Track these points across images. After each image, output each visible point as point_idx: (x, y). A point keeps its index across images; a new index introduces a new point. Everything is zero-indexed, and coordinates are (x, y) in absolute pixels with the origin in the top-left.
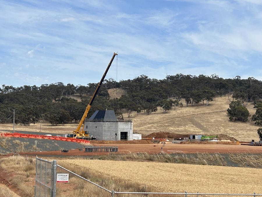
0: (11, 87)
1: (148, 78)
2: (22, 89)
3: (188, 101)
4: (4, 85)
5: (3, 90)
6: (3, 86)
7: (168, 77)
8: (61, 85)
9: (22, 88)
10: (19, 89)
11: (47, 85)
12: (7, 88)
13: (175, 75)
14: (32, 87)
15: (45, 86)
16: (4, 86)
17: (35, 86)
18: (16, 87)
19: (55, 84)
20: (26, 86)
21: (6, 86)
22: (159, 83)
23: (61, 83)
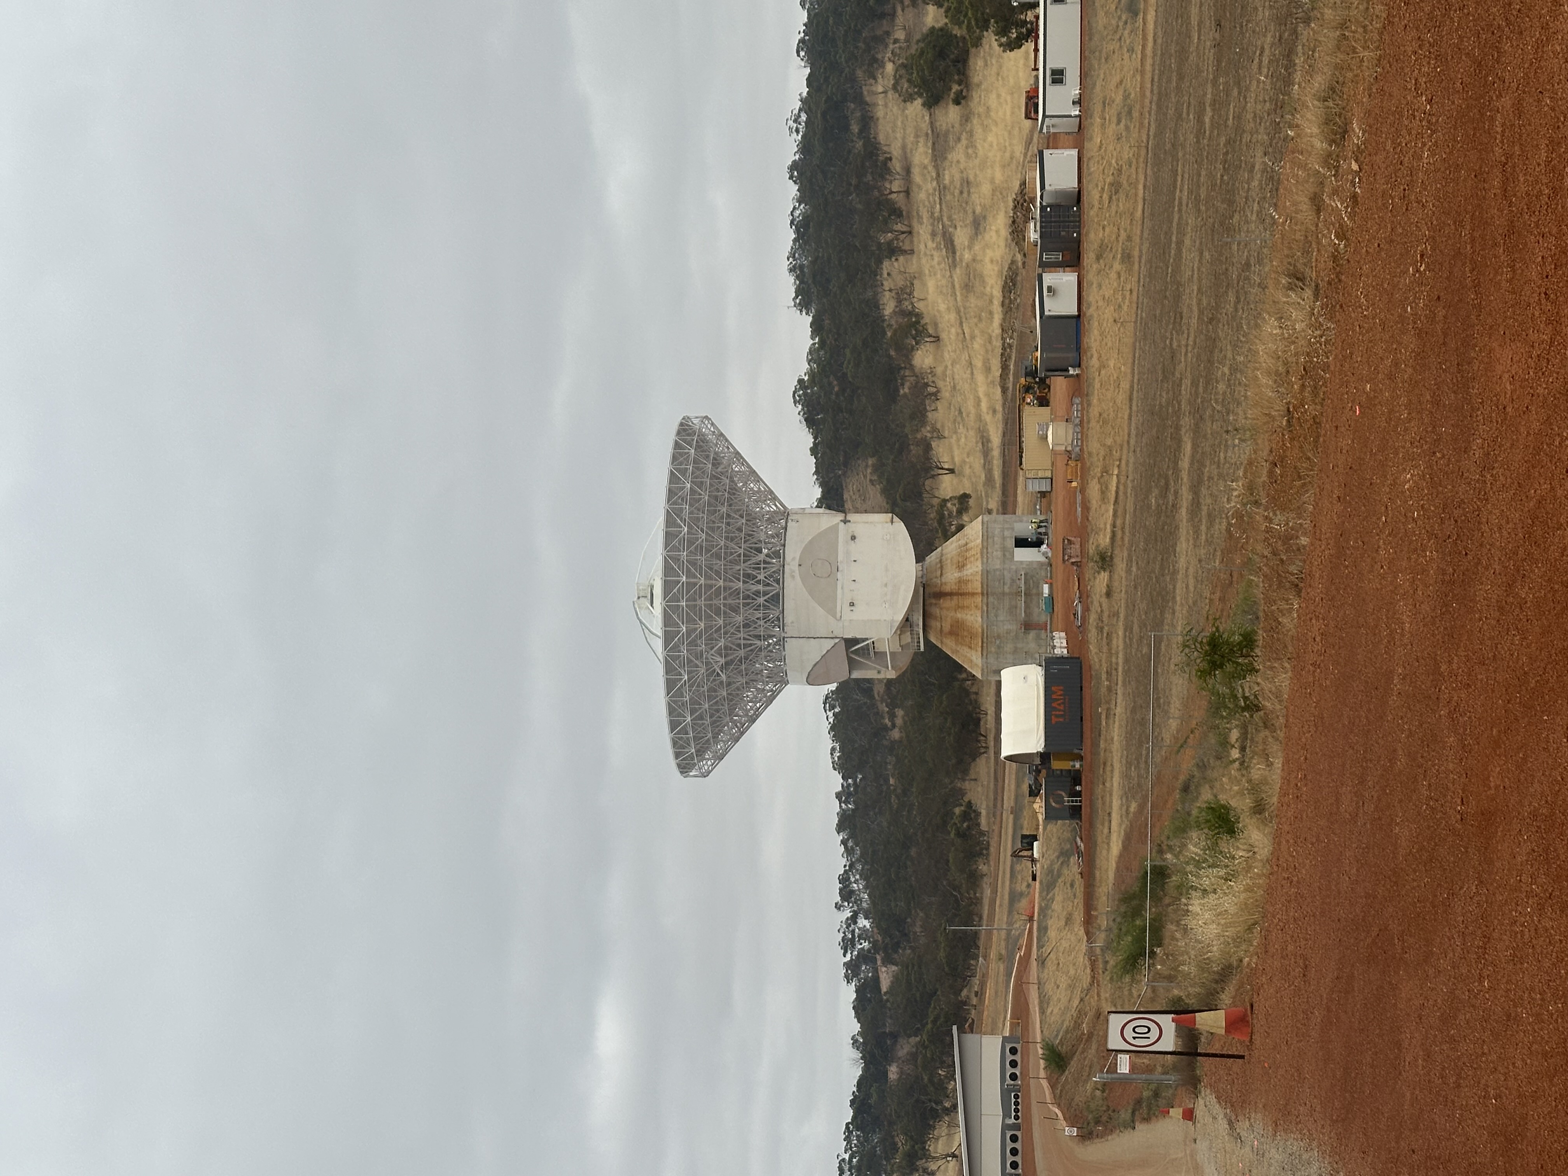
0: (844, 880)
1: (806, 378)
2: (848, 839)
3: (893, 251)
4: (836, 904)
5: (855, 908)
6: (838, 907)
7: (800, 304)
8: (833, 699)
9: (844, 842)
10: (849, 851)
11: (833, 750)
12: (846, 894)
13: (792, 279)
14: (841, 807)
15: (836, 759)
16: (841, 906)
17: (838, 796)
18: (844, 861)
19: (831, 720)
20: (840, 828)
21: (838, 899)
22: (822, 343)
23: (827, 697)
